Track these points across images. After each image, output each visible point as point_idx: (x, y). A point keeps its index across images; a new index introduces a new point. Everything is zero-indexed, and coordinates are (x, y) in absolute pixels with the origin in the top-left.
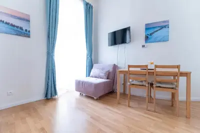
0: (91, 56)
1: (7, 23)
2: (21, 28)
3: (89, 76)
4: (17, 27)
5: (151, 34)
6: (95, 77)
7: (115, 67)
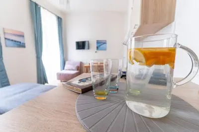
0: (63, 56)
1: (12, 40)
2: (20, 43)
3: (64, 69)
4: (18, 42)
5: (100, 46)
6: (69, 70)
7: (81, 63)
